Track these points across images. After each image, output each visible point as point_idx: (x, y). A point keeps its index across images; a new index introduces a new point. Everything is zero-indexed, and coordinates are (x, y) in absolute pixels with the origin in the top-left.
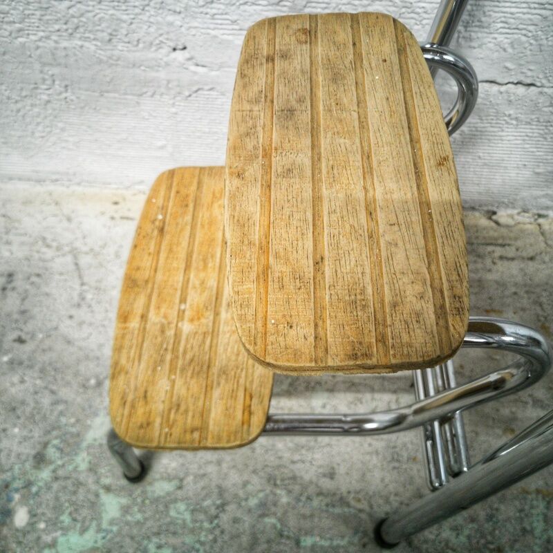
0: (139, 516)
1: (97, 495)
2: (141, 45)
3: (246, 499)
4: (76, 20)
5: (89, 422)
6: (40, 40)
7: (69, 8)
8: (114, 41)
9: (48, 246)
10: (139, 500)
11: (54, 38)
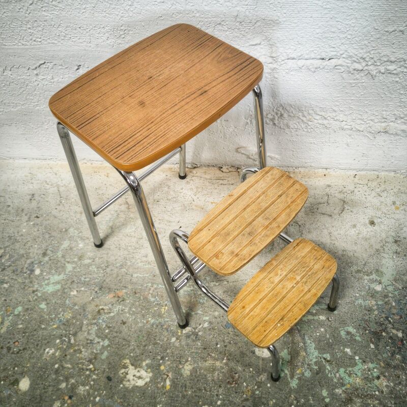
0: (78, 270)
1: (65, 264)
3: (116, 264)
5: (62, 243)
9: (48, 184)
10: (79, 265)
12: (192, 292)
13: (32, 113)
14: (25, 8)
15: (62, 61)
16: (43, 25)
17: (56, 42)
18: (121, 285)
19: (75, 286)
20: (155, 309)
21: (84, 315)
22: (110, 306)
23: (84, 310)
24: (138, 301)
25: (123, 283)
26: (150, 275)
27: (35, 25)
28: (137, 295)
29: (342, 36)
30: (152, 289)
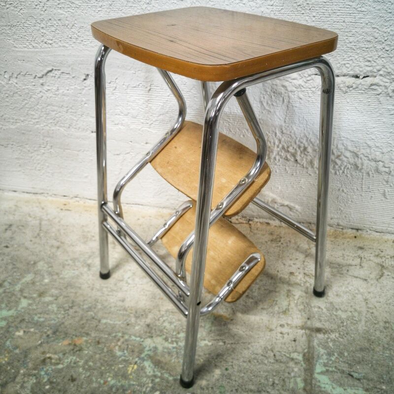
0: (35, 307)
1: (20, 299)
2: (80, 130)
3: (83, 305)
4: (57, 119)
5: (25, 275)
6: (44, 126)
7: (56, 114)
8: (71, 128)
9: (30, 217)
10: (37, 302)
11: (49, 125)
12: (175, 350)
13: (31, 133)
14: (42, 4)
15: (70, 68)
16: (57, 24)
17: (67, 45)
18: (83, 331)
19: (23, 325)
20: (120, 366)
21: (23, 361)
22: (61, 355)
23: (26, 356)
24: (100, 354)
25: (86, 328)
26: (123, 323)
27: (49, 24)
28: (100, 346)
29: (379, 47)
30: (122, 340)
